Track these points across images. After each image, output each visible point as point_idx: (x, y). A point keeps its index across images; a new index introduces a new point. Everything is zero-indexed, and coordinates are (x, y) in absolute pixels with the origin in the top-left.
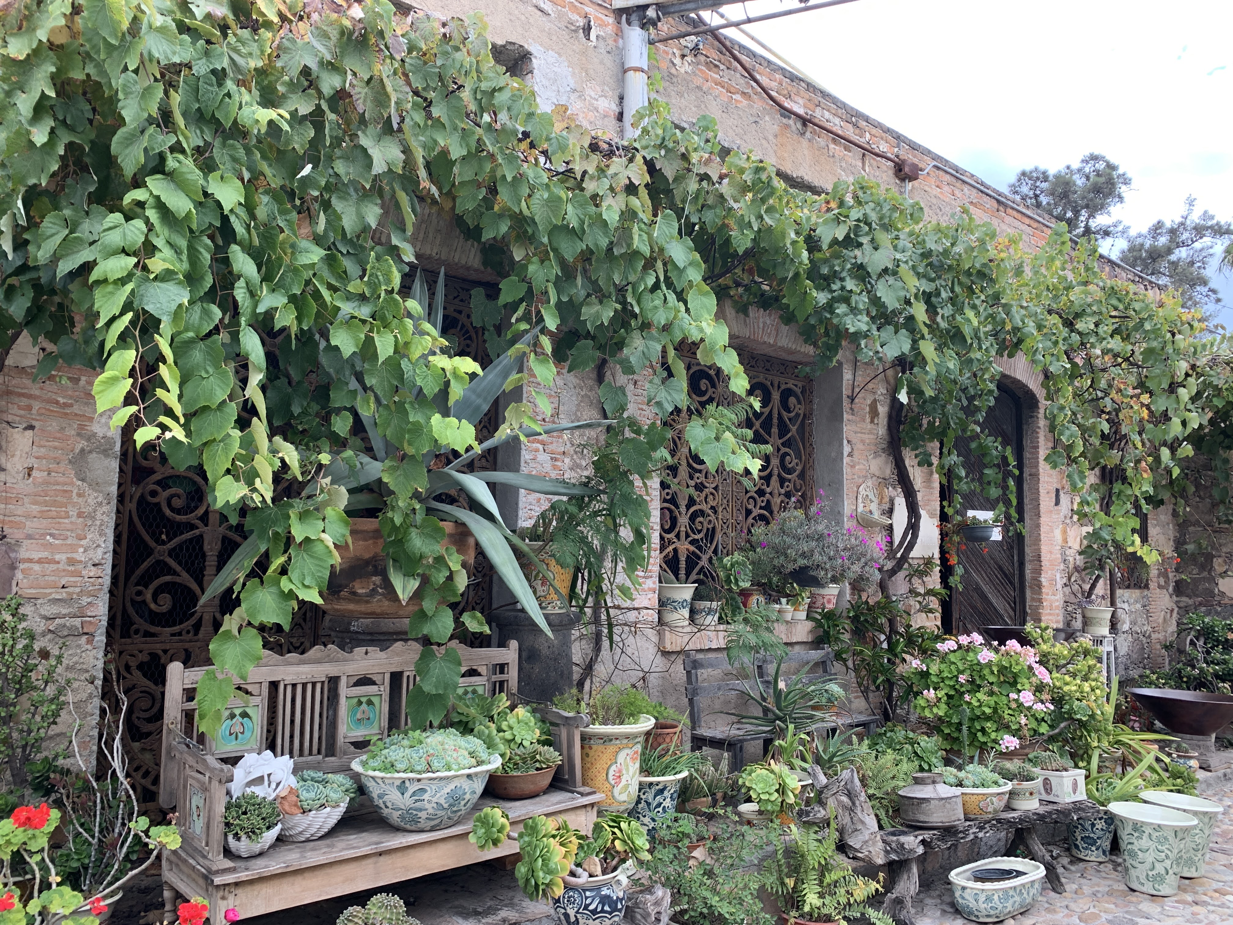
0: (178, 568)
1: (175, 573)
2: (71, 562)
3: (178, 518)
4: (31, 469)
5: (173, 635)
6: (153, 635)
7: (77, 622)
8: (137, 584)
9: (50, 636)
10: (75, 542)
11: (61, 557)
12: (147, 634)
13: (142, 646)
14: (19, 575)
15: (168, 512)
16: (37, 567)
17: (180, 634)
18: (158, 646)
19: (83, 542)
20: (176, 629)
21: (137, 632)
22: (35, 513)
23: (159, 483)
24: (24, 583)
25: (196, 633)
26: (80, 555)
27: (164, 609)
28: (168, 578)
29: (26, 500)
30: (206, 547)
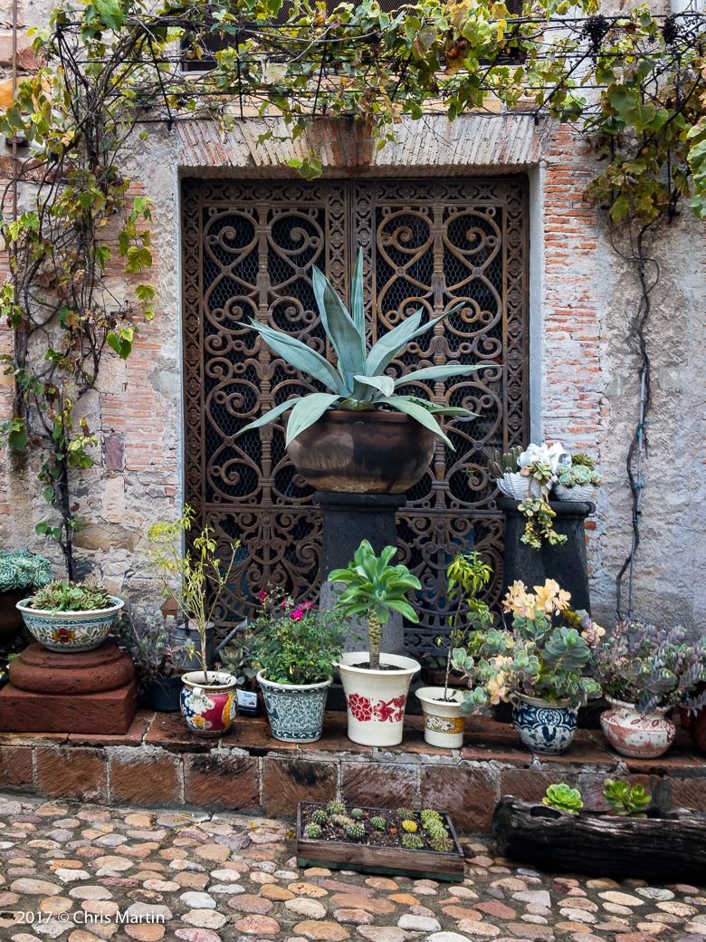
0: (242, 452)
1: (241, 457)
2: (155, 447)
3: (239, 415)
4: (126, 384)
5: (242, 502)
6: (229, 501)
7: (162, 488)
8: (215, 464)
9: (147, 497)
10: (156, 433)
11: (150, 444)
12: (224, 500)
13: (221, 509)
14: (125, 455)
15: (231, 411)
16: (136, 450)
17: (247, 502)
18: (232, 510)
19: (162, 433)
20: (244, 498)
21: (217, 498)
22: (131, 414)
23: (224, 389)
24: (129, 461)
25: (259, 502)
26: (160, 443)
27: (234, 483)
28: (236, 460)
29: (125, 405)
30: (262, 437)
